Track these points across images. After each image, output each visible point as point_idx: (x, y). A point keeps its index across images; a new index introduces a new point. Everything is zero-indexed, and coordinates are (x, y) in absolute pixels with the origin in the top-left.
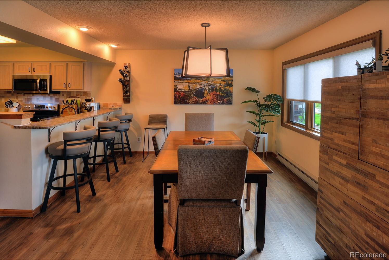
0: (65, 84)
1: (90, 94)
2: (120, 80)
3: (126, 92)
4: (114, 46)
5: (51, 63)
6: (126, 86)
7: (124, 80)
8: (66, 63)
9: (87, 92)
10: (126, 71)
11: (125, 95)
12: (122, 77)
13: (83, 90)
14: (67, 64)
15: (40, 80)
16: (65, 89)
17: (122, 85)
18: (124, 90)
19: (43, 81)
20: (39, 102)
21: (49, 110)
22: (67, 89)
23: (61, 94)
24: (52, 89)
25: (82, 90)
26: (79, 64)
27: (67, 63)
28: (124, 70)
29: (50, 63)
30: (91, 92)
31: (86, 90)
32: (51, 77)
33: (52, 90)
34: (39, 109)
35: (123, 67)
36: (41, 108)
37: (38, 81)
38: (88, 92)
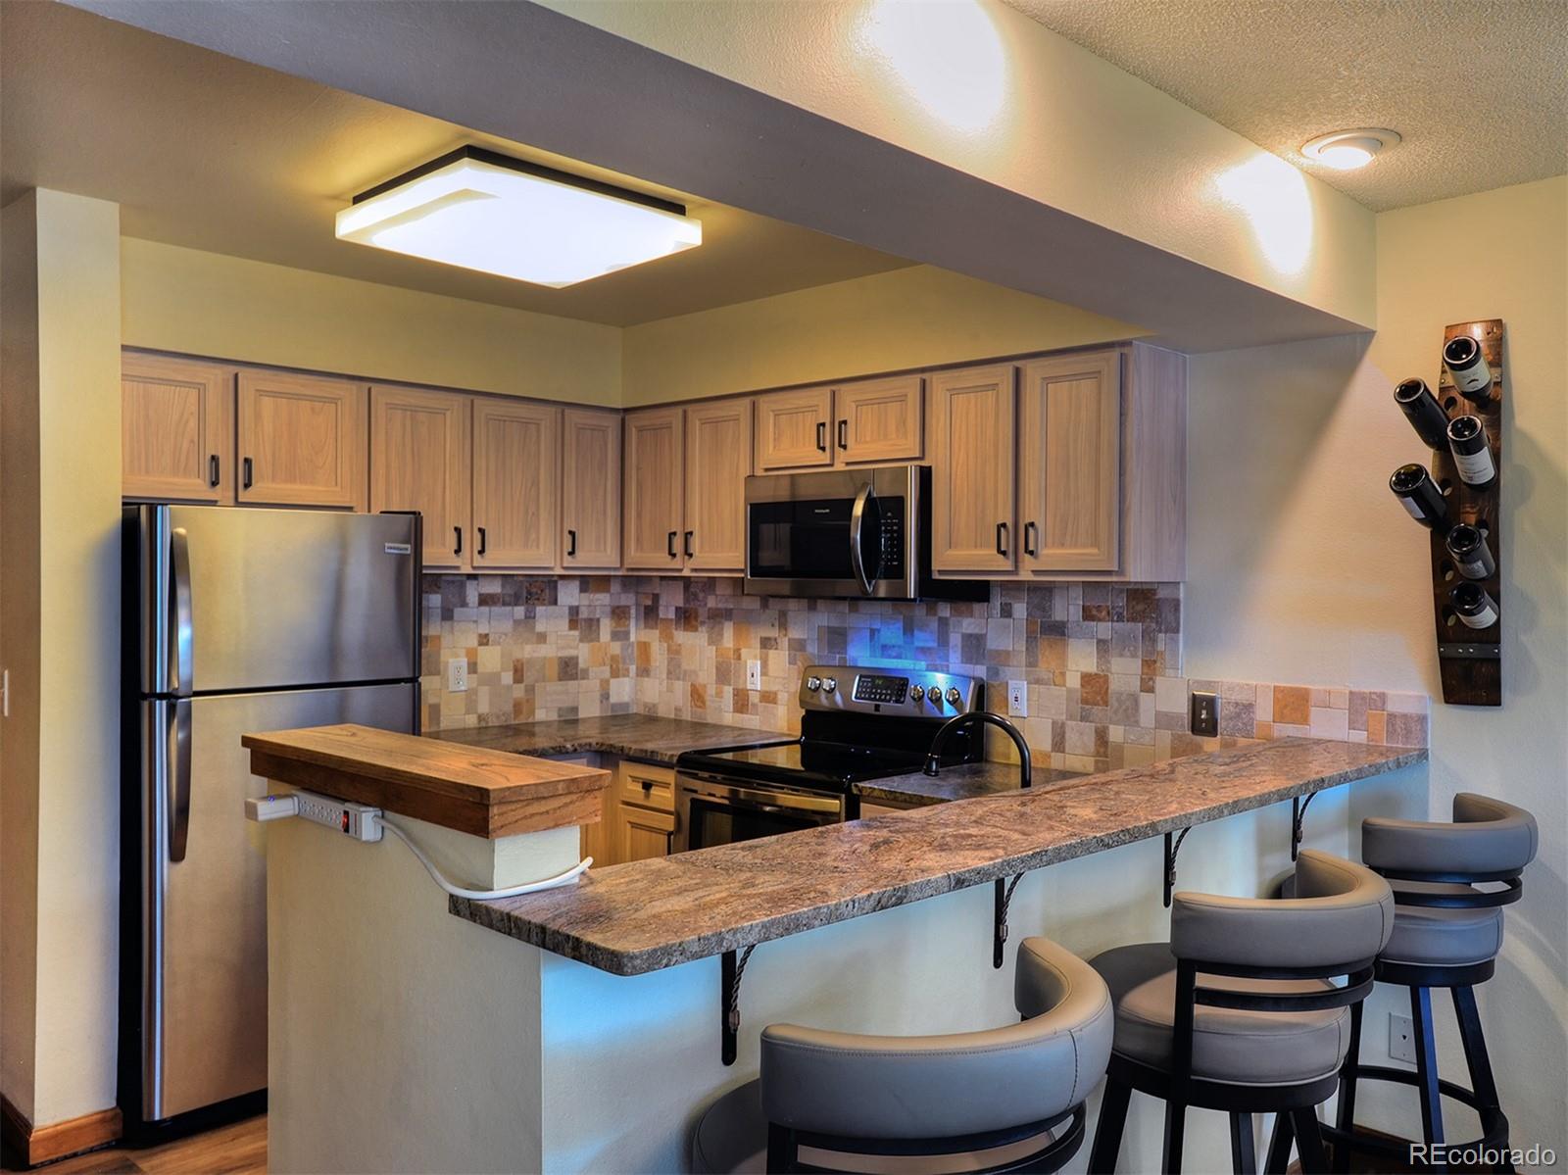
0: (1004, 525)
1: (1176, 604)
2: (1408, 482)
3: (1461, 599)
4: (1351, 159)
5: (926, 376)
6: (1467, 537)
7: (1444, 484)
8: (1007, 370)
9: (1153, 592)
10: (1465, 395)
11: (1451, 622)
12: (1425, 457)
13: (1121, 572)
14: (1018, 372)
15: (870, 502)
16: (1006, 564)
17: (1427, 531)
18: (1449, 576)
19: (885, 511)
20: (883, 656)
21: (925, 715)
22: (1020, 565)
23: (997, 602)
24: (936, 566)
25: (1109, 573)
26: (1091, 361)
27: (1018, 364)
28: (1442, 390)
29: (924, 382)
30: (1182, 596)
31: (1138, 572)
32: (926, 476)
33: (936, 576)
34: (877, 707)
35: (1438, 352)
36: (885, 700)
37: (858, 509)
38: (1162, 593)
